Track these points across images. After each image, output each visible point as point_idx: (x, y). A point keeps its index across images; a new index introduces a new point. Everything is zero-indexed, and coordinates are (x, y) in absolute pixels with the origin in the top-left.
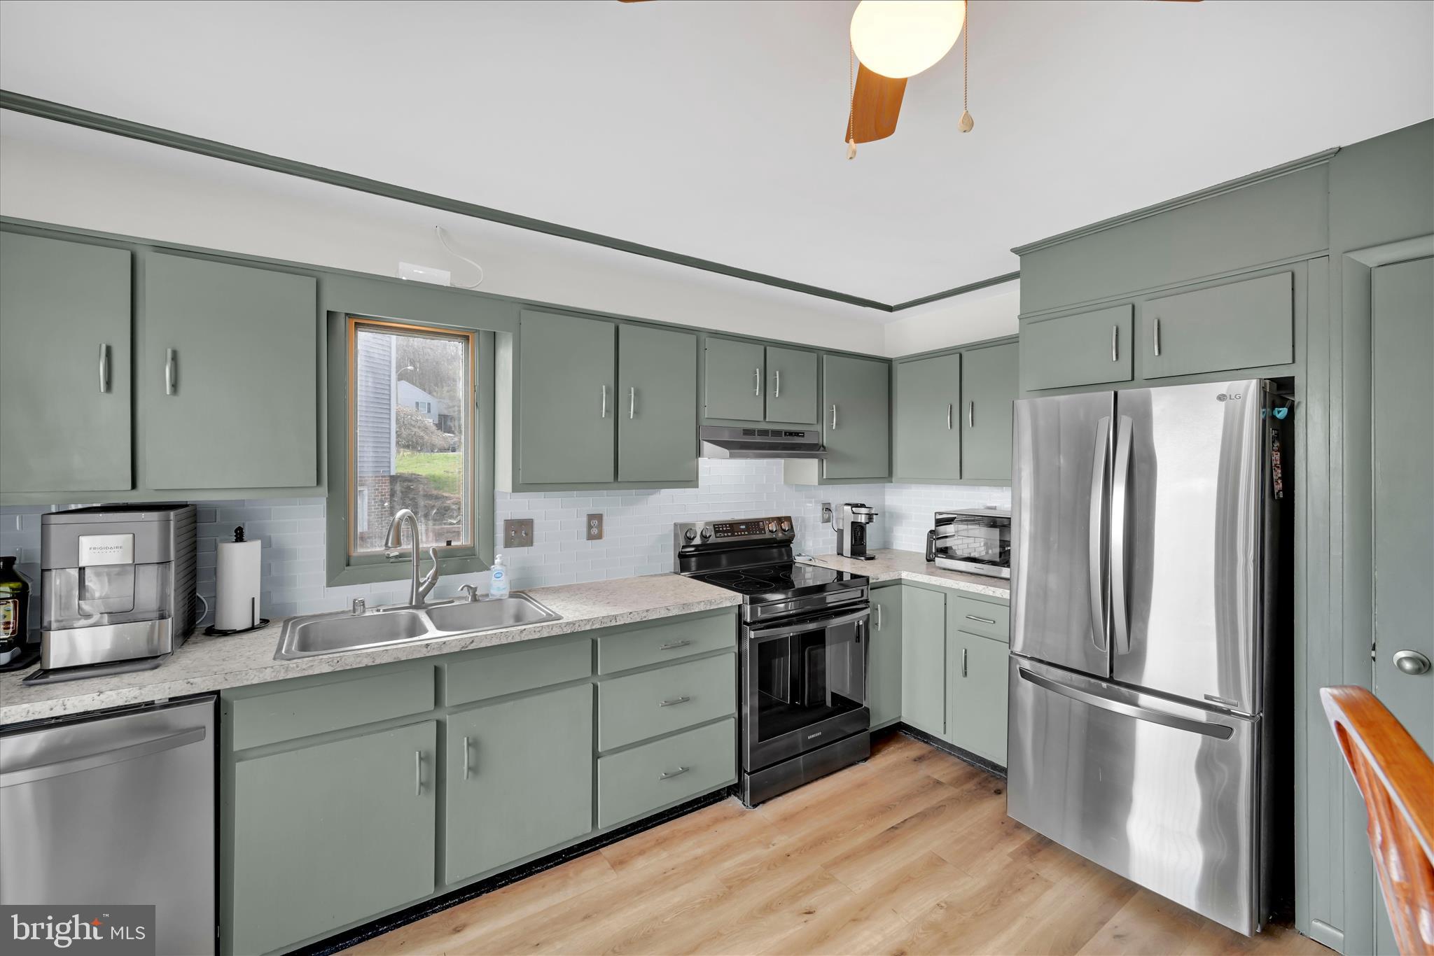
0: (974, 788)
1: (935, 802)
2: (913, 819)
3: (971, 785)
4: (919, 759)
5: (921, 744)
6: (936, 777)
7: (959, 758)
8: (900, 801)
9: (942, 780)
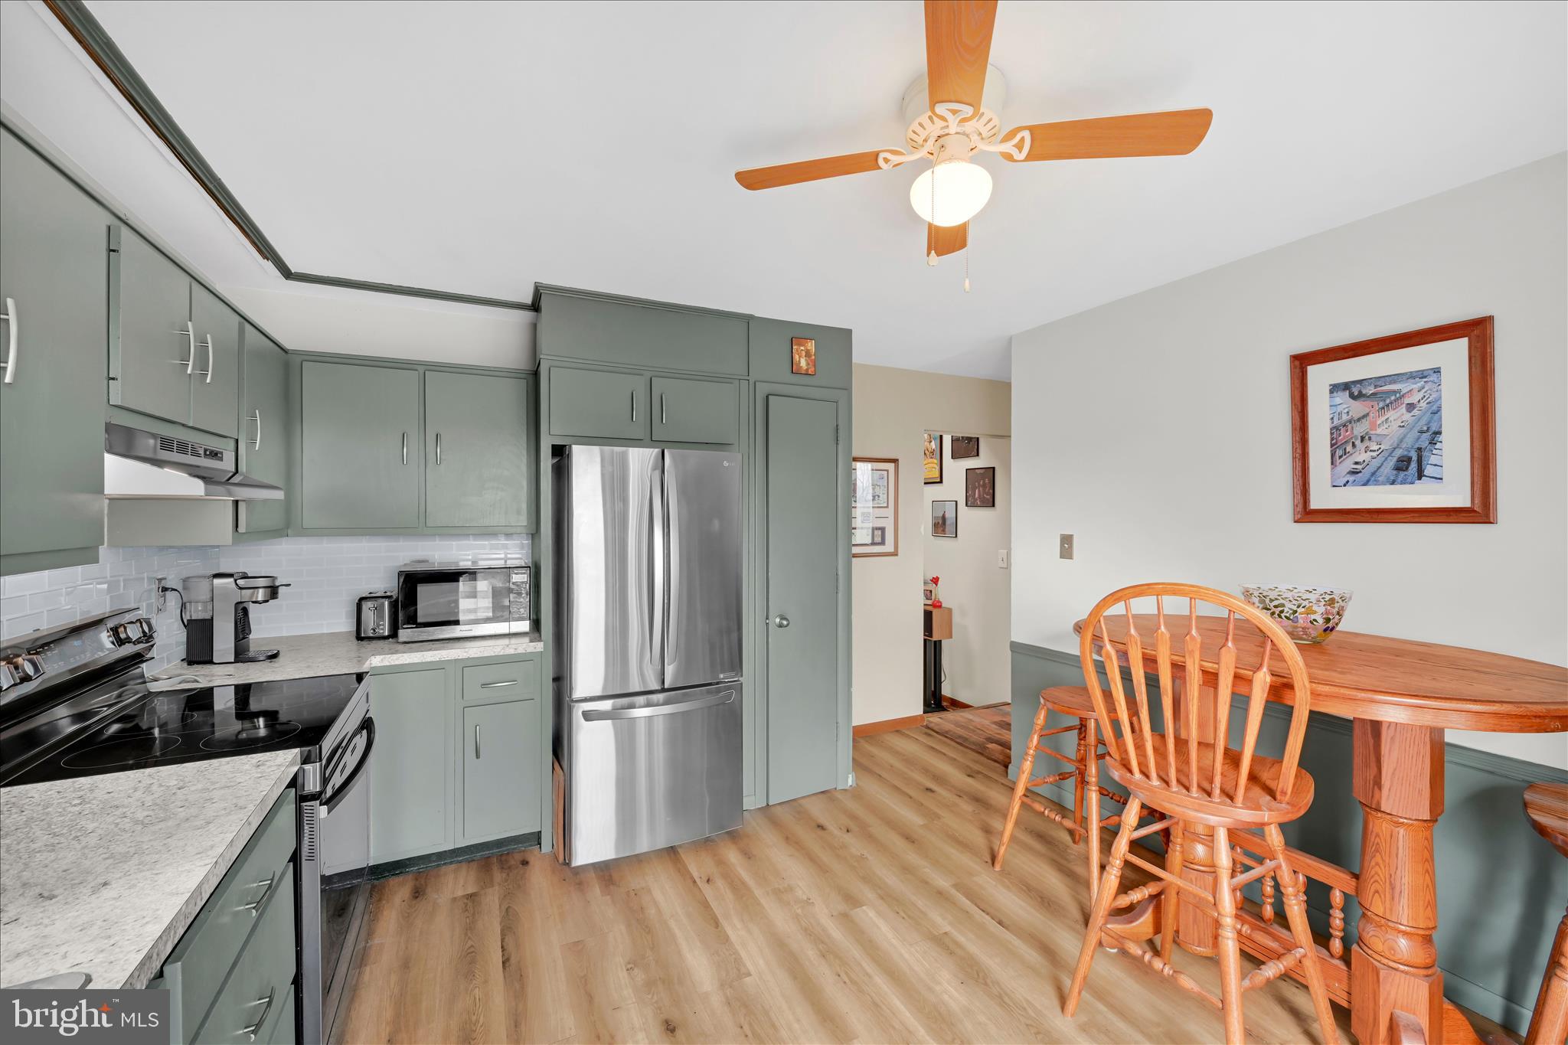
0: (504, 875)
1: (498, 912)
2: (506, 940)
3: (498, 876)
4: (417, 893)
5: (393, 881)
6: (460, 893)
7: (451, 863)
8: (469, 938)
9: (470, 891)
